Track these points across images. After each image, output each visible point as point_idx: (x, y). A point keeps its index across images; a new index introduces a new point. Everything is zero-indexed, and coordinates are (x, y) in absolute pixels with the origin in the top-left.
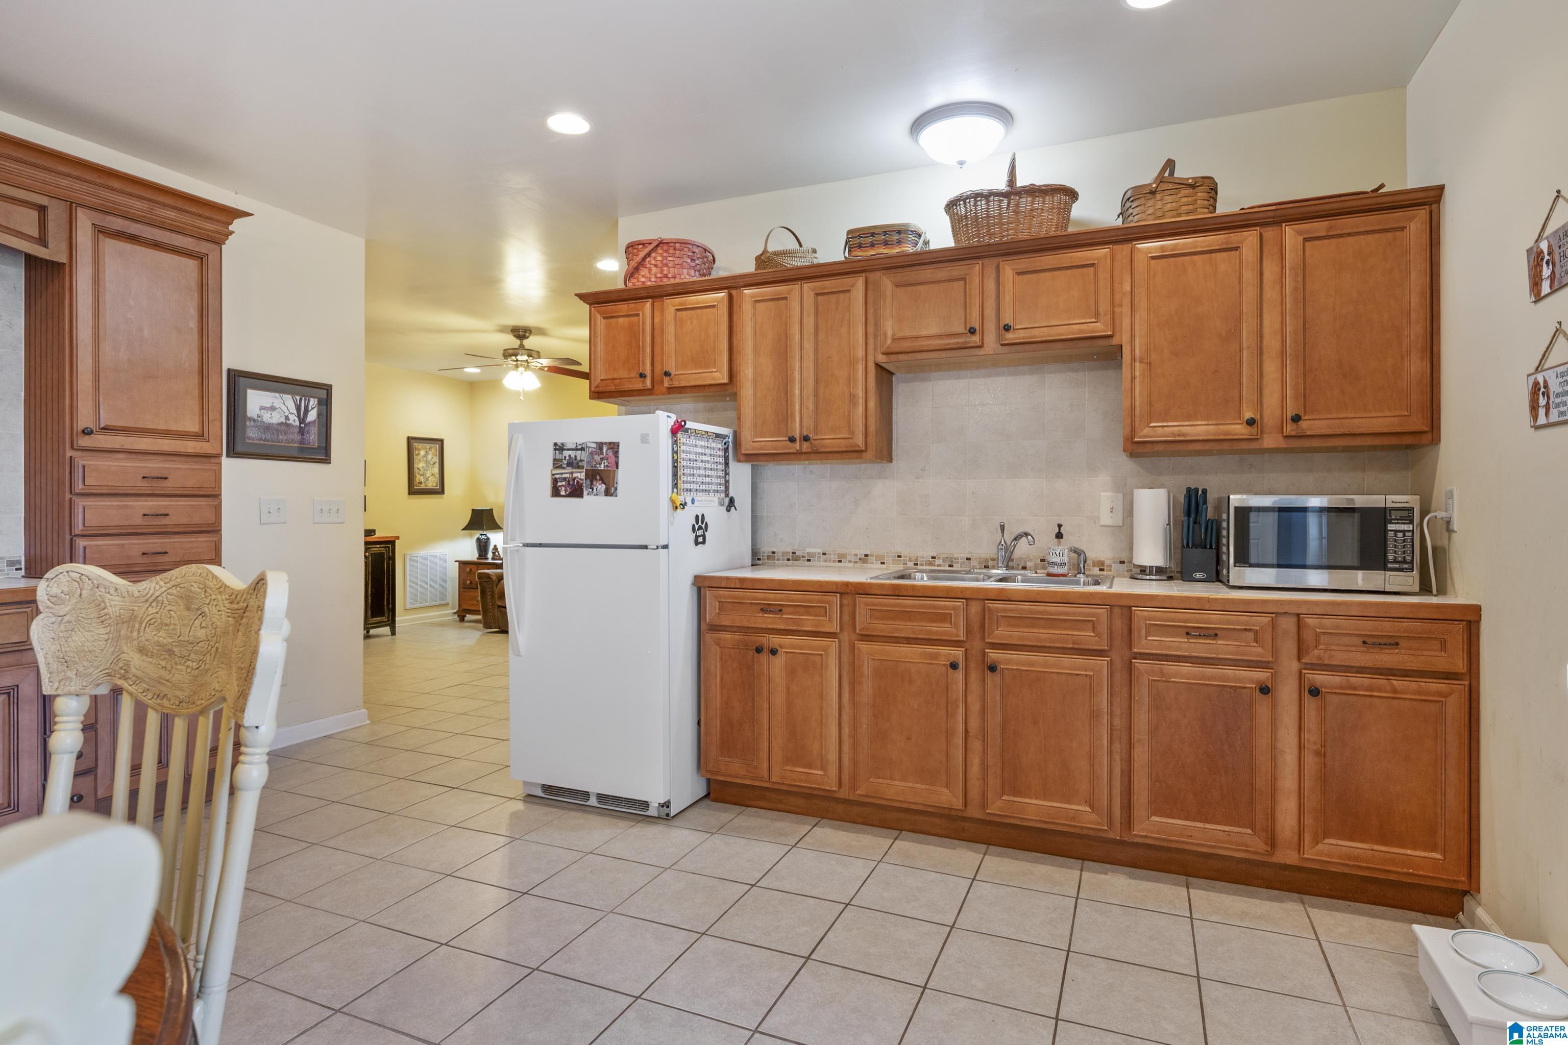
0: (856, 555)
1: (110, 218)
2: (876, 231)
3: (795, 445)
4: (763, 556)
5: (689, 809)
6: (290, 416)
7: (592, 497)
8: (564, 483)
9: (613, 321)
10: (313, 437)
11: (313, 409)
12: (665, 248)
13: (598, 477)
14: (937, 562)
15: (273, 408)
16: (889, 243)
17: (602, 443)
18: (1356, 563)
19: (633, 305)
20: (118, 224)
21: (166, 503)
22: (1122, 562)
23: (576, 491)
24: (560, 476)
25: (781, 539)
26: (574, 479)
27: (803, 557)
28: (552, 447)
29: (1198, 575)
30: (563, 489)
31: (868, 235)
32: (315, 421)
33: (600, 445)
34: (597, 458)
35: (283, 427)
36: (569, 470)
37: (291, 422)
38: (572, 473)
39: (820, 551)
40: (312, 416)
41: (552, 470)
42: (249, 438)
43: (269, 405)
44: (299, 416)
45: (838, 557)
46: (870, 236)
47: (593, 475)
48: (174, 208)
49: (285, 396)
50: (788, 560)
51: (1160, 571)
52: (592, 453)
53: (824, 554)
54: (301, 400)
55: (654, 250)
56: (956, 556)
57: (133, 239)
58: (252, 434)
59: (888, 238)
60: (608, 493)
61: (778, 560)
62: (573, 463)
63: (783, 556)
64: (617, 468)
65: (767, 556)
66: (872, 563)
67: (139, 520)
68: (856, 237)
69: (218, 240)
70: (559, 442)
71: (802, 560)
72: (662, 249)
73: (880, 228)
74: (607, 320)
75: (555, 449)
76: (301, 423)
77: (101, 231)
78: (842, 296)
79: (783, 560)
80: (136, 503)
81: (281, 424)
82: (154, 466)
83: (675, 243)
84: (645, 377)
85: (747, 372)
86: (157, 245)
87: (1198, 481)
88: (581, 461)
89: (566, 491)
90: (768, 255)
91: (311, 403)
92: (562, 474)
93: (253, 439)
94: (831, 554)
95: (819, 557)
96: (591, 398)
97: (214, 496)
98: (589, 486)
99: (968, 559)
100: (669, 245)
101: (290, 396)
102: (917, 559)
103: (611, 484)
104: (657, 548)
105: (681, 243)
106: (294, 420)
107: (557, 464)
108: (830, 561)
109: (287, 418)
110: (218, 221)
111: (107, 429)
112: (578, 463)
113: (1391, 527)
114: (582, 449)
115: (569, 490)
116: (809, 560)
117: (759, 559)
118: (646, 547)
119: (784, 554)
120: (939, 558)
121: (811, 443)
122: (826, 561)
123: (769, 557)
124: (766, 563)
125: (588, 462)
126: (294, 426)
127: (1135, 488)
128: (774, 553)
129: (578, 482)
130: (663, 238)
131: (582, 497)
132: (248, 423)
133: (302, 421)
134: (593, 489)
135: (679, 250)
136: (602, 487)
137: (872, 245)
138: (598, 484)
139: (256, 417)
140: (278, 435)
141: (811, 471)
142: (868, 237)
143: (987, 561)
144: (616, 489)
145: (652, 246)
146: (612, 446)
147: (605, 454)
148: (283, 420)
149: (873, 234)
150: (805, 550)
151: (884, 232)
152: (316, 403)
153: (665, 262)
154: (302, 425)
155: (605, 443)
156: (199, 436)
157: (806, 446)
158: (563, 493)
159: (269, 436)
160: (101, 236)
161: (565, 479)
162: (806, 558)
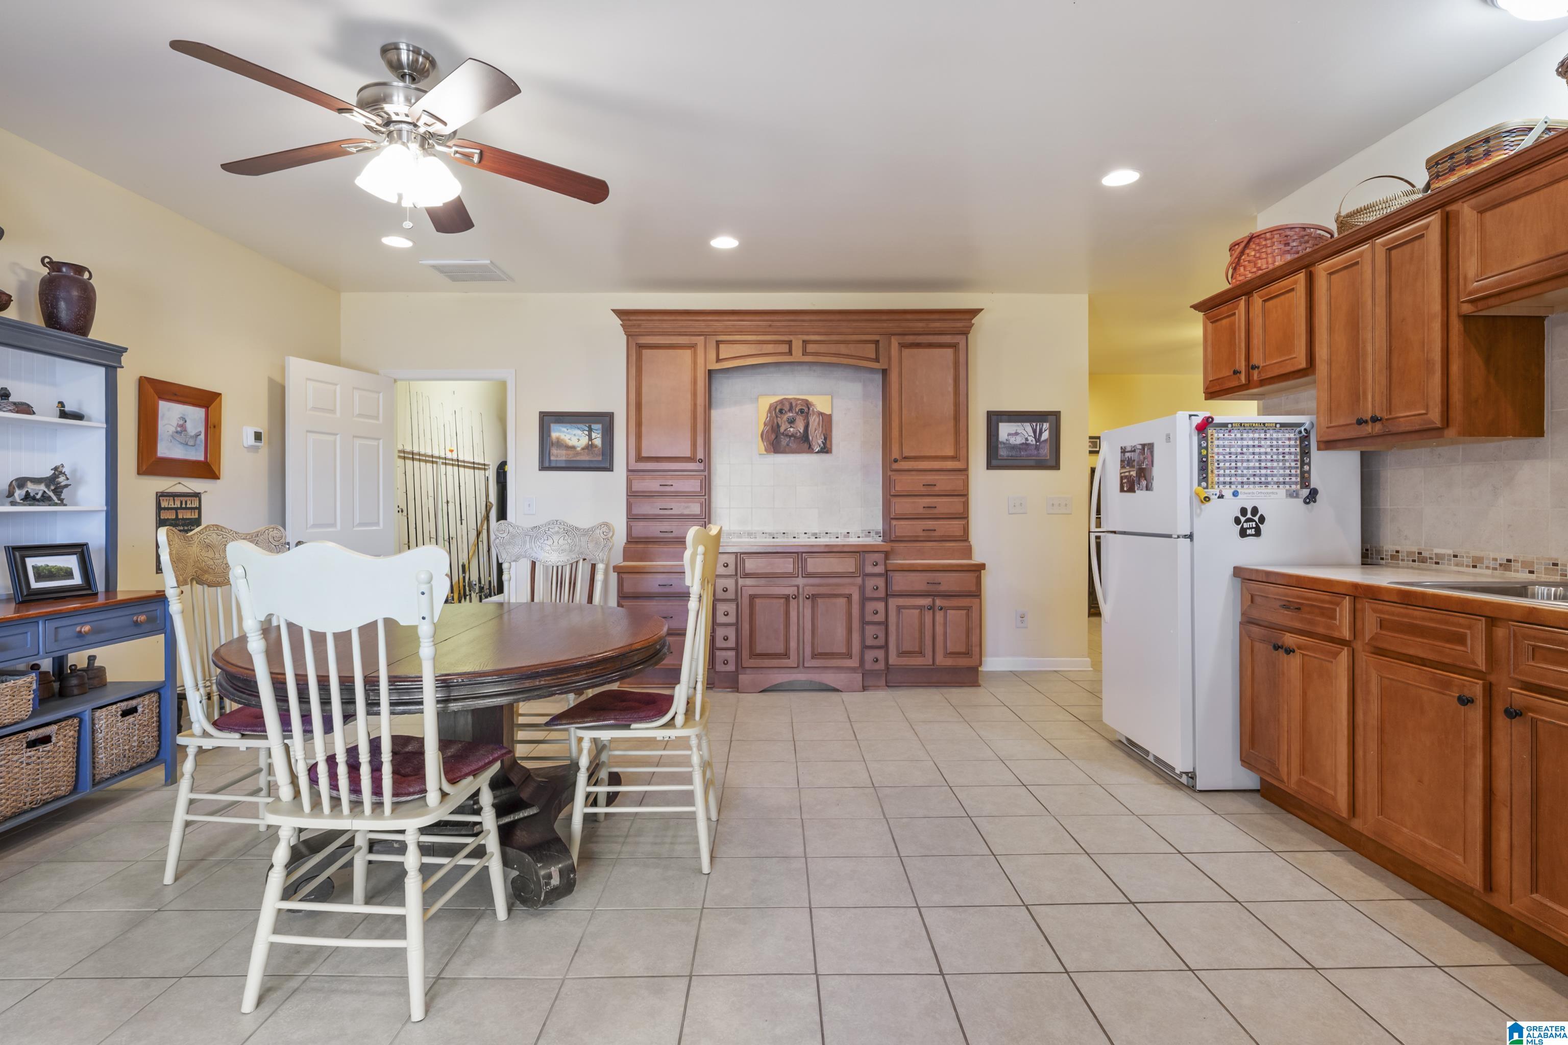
1: (907, 337)
2: (1456, 150)
3: (1367, 428)
4: (1386, 555)
5: (1227, 794)
6: (1029, 438)
9: (1218, 323)
10: (1045, 451)
11: (1045, 430)
12: (1257, 241)
15: (1017, 434)
16: (1473, 159)
19: (1231, 305)
20: (910, 339)
21: (936, 500)
25: (1406, 536)
26: (1131, 476)
27: (1431, 558)
31: (1447, 159)
32: (1047, 439)
35: (1024, 446)
37: (1029, 442)
38: (1129, 472)
39: (1451, 552)
40: (1045, 435)
42: (1000, 456)
43: (1013, 432)
44: (1035, 437)
45: (1473, 561)
46: (1449, 159)
48: (939, 320)
49: (1025, 424)
50: (1414, 561)
53: (1455, 556)
54: (1036, 425)
55: (1247, 246)
57: (918, 345)
58: (1003, 453)
59: (1472, 153)
61: (1403, 560)
63: (1407, 557)
65: (1391, 555)
67: (921, 510)
68: (1434, 166)
69: (965, 333)
71: (1430, 563)
72: (1254, 243)
73: (1460, 145)
74: (1214, 325)
76: (1036, 442)
77: (903, 346)
78: (1417, 243)
79: (1408, 561)
80: (920, 500)
81: (1023, 444)
82: (930, 478)
83: (1265, 233)
84: (1240, 373)
85: (1322, 352)
86: (931, 345)
90: (1341, 219)
91: (1044, 427)
93: (1003, 456)
94: (1463, 557)
95: (1449, 560)
96: (1206, 399)
97: (963, 495)
100: (1260, 237)
101: (1029, 424)
104: (1178, 537)
105: (1271, 232)
106: (1032, 440)
108: (1462, 565)
109: (1027, 439)
110: (965, 320)
111: (906, 458)
116: (1437, 563)
117: (1382, 559)
118: (1170, 536)
119: (1409, 554)
121: (1383, 423)
122: (1457, 565)
123: (1392, 557)
124: (1389, 563)
126: (1033, 445)
128: (1397, 552)
130: (1253, 232)
131: (1134, 492)
132: (1000, 446)
133: (1038, 440)
135: (1270, 239)
136: (1144, 483)
137: (1452, 170)
139: (1005, 441)
140: (1020, 452)
141: (1439, 454)
142: (1447, 161)
145: (1243, 245)
148: (1024, 441)
149: (1452, 156)
150: (1432, 550)
151: (1465, 148)
152: (1048, 426)
153: (1258, 255)
154: (1038, 444)
156: (954, 458)
157: (1378, 427)
159: (1014, 453)
160: (903, 349)
162: (1434, 561)
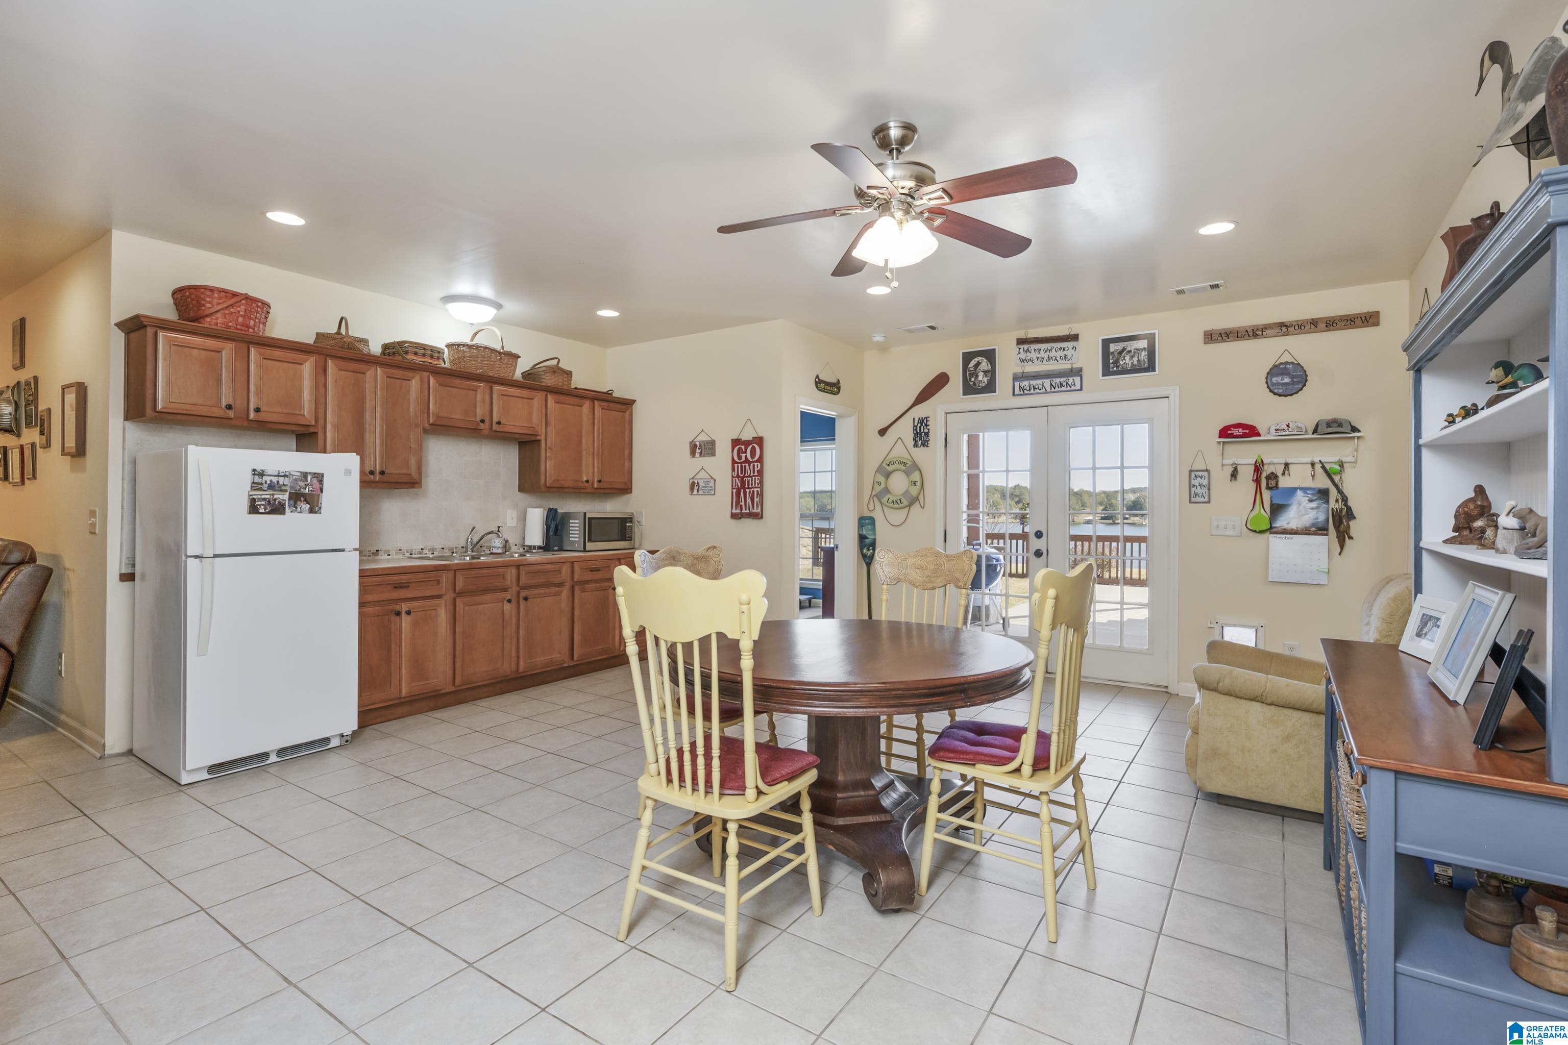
0: (370, 551)
7: (295, 515)
8: (263, 503)
13: (302, 499)
14: (425, 551)
17: (306, 473)
18: (616, 539)
22: (516, 545)
23: (277, 509)
24: (259, 497)
28: (250, 473)
29: (556, 548)
30: (262, 507)
33: (305, 475)
34: (302, 484)
36: (271, 492)
41: (249, 492)
47: (297, 497)
51: (540, 548)
52: (296, 480)
56: (436, 547)
60: (312, 511)
62: (274, 486)
64: (322, 492)
66: (382, 555)
70: (259, 468)
75: (254, 475)
87: (552, 505)
88: (284, 485)
89: (265, 509)
92: (261, 495)
98: (293, 505)
99: (443, 548)
102: (412, 551)
103: (315, 504)
107: (255, 486)
112: (280, 487)
113: (627, 524)
114: (285, 476)
115: (269, 509)
120: (426, 549)
125: (292, 487)
127: (529, 507)
129: (279, 502)
134: (296, 508)
138: (302, 504)
143: (453, 549)
144: (320, 508)
146: (316, 475)
147: (309, 481)
155: (310, 473)
158: (262, 510)
161: (264, 499)
